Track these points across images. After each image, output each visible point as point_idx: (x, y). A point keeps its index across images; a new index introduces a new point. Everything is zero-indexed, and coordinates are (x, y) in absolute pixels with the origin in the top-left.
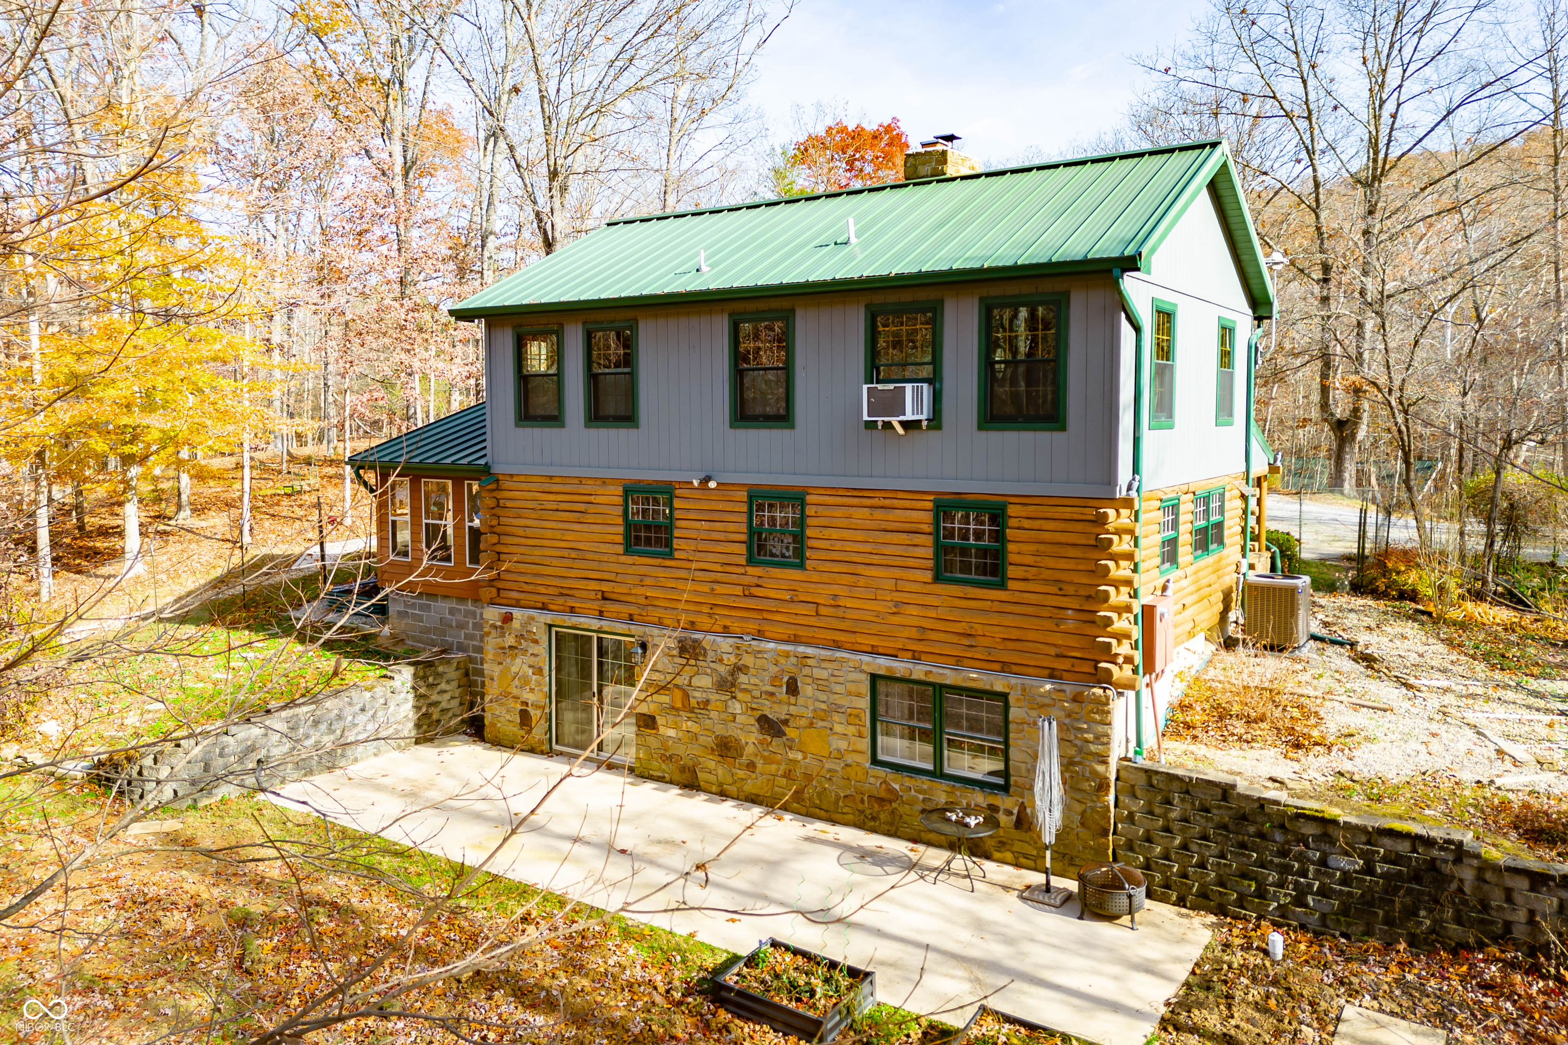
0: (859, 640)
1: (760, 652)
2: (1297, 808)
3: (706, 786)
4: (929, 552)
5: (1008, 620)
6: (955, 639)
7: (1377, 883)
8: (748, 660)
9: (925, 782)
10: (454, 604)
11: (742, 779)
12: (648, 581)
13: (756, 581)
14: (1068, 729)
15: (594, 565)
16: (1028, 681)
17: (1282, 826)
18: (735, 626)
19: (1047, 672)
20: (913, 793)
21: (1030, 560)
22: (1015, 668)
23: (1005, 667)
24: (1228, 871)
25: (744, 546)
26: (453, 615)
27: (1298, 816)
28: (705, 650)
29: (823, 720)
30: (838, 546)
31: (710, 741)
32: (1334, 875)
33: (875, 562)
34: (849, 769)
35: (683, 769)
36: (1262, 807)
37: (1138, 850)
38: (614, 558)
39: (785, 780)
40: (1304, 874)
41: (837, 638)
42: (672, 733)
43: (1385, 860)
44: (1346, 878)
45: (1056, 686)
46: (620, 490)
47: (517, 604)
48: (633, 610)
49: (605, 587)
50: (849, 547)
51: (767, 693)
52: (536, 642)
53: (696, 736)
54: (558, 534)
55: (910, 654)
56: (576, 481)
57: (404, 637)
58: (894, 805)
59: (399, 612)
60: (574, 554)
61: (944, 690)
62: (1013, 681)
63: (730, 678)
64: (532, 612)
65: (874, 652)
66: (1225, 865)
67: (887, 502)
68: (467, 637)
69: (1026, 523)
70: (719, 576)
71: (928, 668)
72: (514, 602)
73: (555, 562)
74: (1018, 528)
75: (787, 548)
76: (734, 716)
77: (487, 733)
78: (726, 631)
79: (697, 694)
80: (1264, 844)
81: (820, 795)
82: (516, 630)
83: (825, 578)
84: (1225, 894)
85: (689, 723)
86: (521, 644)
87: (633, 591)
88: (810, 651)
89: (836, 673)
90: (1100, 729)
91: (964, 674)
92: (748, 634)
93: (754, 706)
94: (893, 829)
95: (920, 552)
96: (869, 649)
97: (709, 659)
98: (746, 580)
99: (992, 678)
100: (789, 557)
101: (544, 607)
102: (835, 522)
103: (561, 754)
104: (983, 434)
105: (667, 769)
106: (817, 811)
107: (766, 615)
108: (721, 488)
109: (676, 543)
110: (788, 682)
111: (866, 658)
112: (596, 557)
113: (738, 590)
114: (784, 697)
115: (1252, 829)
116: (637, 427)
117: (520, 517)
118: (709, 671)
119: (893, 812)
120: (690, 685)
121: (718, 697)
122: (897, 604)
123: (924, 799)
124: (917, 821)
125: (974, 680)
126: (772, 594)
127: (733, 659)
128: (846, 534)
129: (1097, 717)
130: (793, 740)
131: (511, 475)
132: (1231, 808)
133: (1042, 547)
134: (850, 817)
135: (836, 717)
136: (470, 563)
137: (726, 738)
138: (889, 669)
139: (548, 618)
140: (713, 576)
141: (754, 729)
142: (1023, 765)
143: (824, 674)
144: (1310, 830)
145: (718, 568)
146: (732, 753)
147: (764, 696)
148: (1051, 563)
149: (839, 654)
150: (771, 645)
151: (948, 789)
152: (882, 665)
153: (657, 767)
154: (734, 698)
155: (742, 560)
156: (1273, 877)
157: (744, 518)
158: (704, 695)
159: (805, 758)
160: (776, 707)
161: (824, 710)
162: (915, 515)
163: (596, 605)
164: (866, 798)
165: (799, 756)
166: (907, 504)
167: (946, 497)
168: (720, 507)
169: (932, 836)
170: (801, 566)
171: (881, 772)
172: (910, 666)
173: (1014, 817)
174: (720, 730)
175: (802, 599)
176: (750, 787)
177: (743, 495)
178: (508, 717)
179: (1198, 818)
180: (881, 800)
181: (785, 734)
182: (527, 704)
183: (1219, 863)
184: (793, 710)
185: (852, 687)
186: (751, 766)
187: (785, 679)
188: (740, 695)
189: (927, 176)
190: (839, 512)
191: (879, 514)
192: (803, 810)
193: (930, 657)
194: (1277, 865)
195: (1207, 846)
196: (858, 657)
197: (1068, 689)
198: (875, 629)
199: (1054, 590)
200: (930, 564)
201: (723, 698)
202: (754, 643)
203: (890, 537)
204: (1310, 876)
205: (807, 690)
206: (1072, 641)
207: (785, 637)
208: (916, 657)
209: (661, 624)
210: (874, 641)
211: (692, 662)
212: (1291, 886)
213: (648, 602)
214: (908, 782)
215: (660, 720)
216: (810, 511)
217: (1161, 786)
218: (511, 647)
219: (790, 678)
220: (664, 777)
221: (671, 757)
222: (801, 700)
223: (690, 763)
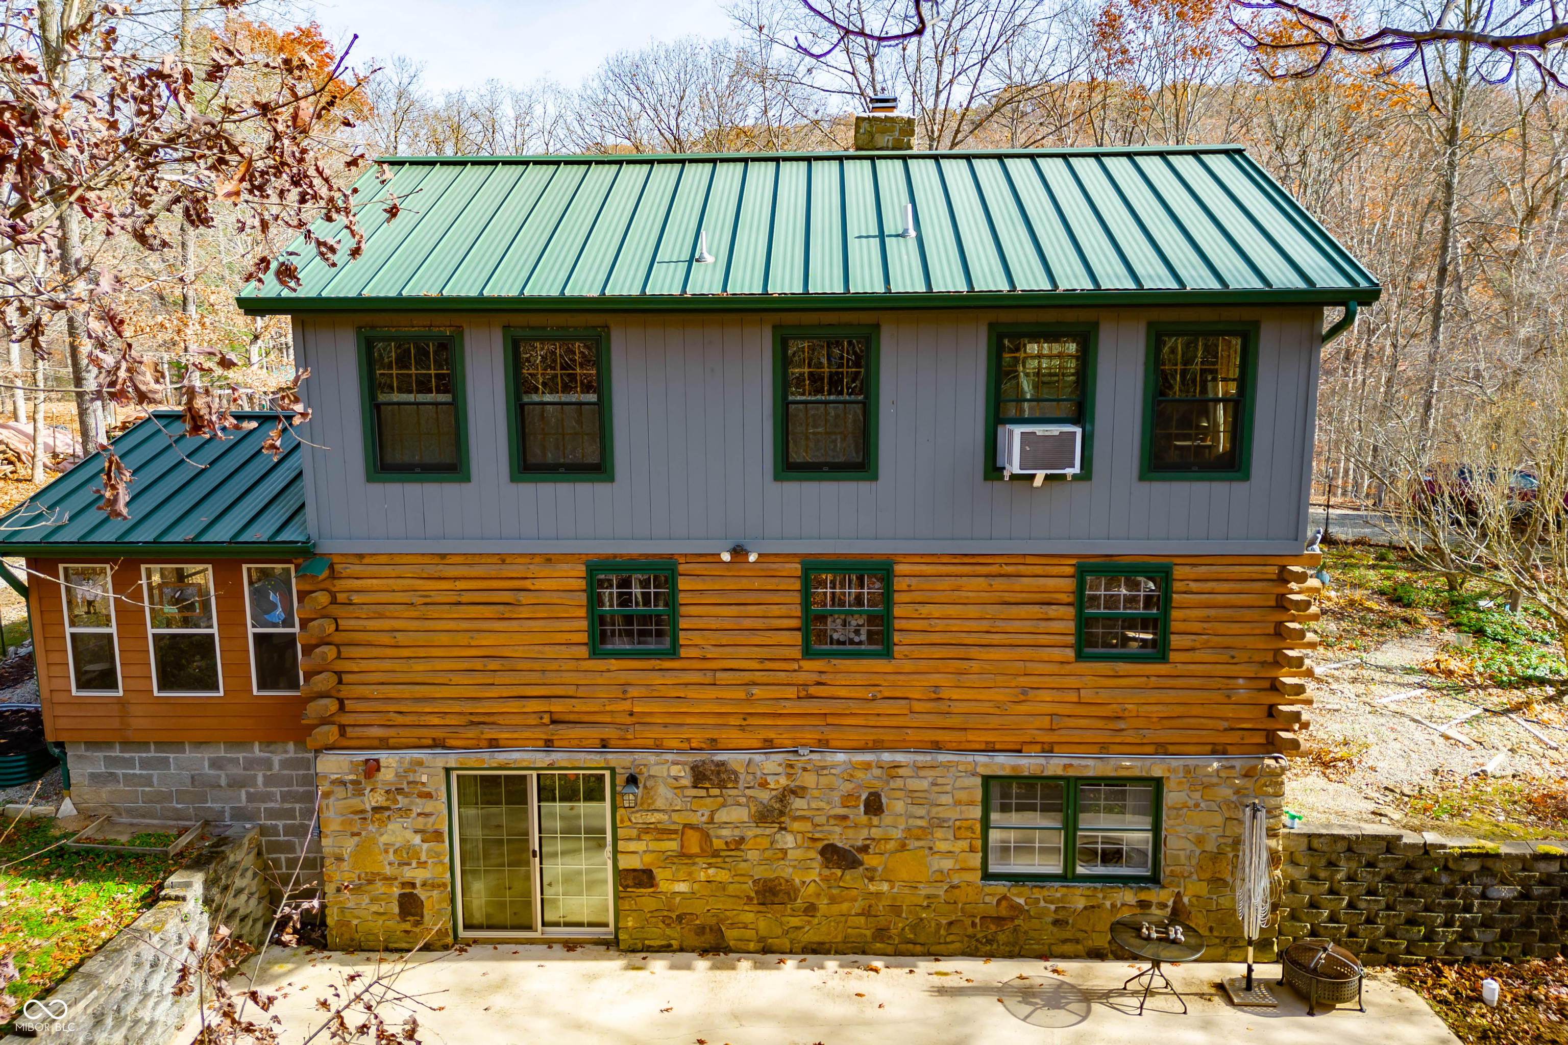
0: (970, 738)
1: (824, 768)
2: (1460, 848)
3: (740, 945)
4: (1071, 626)
5: (1170, 697)
6: (1100, 724)
7: (1534, 905)
8: (809, 780)
9: (1057, 890)
10: (221, 752)
11: (796, 928)
12: (633, 692)
13: (815, 677)
14: (1236, 807)
15: (535, 677)
16: (1191, 761)
17: (1446, 868)
18: (784, 738)
19: (1209, 748)
20: (1042, 904)
21: (1196, 627)
22: (1171, 749)
23: (1162, 749)
24: (1396, 921)
25: (798, 635)
26: (220, 768)
27: (1462, 855)
28: (735, 773)
29: (918, 839)
30: (941, 625)
31: (748, 887)
32: (1496, 904)
33: (996, 642)
34: (956, 891)
35: (701, 930)
36: (1426, 852)
37: (1305, 918)
38: (572, 665)
39: (862, 919)
40: (1468, 909)
41: (938, 739)
42: (682, 887)
43: (1541, 882)
44: (1506, 906)
45: (1225, 763)
46: (581, 570)
47: (384, 744)
48: (609, 733)
49: (557, 707)
50: (955, 625)
51: (837, 817)
52: (429, 796)
53: (722, 886)
54: (463, 639)
55: (1038, 747)
56: (495, 560)
57: (109, 812)
58: (1017, 922)
59: (94, 777)
60: (493, 665)
61: (1080, 782)
62: (1174, 763)
63: (777, 806)
64: (416, 754)
65: (989, 749)
66: (1394, 916)
67: (1010, 569)
68: (251, 798)
69: (1194, 586)
70: (758, 677)
71: (1067, 761)
72: (376, 743)
73: (456, 678)
74: (1185, 593)
75: (857, 632)
76: (784, 852)
77: (333, 936)
78: (768, 746)
79: (725, 832)
80: (1431, 888)
81: (914, 927)
82: (385, 783)
83: (923, 665)
84: (1397, 944)
85: (711, 871)
86: (395, 801)
87: (608, 708)
88: (900, 758)
89: (940, 781)
90: (1273, 802)
91: (1112, 762)
92: (803, 745)
93: (817, 836)
94: (1017, 949)
95: (1056, 626)
96: (983, 747)
97: (741, 785)
98: (801, 677)
99: (1148, 763)
100: (860, 643)
101: (438, 744)
102: (936, 596)
103: (475, 941)
104: (1146, 485)
105: (674, 934)
106: (910, 946)
107: (830, 720)
108: (761, 560)
109: (683, 637)
110: (867, 799)
111: (981, 758)
112: (537, 666)
113: (791, 692)
114: (864, 819)
115: (1418, 876)
116: (612, 479)
117: (381, 617)
118: (743, 800)
119: (1016, 930)
120: (711, 821)
121: (759, 831)
122: (1024, 690)
123: (1057, 909)
124: (1049, 934)
125: (1127, 768)
126: (843, 692)
127: (783, 781)
128: (952, 610)
129: (1270, 790)
130: (874, 869)
131: (361, 556)
132: (1398, 859)
133: (1212, 612)
134: (957, 945)
135: (939, 834)
136: (261, 687)
137: (773, 880)
138: (1013, 768)
139: (452, 759)
140: (748, 677)
141: (815, 864)
142: (1182, 853)
143: (925, 784)
144: (1473, 867)
145: (755, 665)
146: (782, 897)
147: (832, 822)
148: (1221, 628)
149: (943, 758)
150: (841, 757)
151: (1089, 893)
152: (1003, 763)
153: (656, 935)
154: (785, 829)
155: (796, 653)
156: (1440, 918)
157: (797, 598)
158: (737, 832)
159: (892, 888)
160: (850, 833)
161: (921, 827)
162: (1051, 583)
163: (541, 733)
164: (977, 920)
165: (885, 887)
166: (1038, 570)
167: (1092, 560)
168: (756, 585)
169: (1068, 948)
170: (887, 653)
171: (1000, 887)
172: (1042, 761)
173: (1169, 910)
174: (761, 872)
175: (887, 694)
176: (809, 936)
177: (796, 568)
178: (375, 908)
179: (1364, 874)
180: (999, 920)
181: (861, 863)
182: (413, 885)
183: (1388, 916)
184: (875, 833)
185: (963, 795)
186: (810, 909)
187: (863, 797)
188: (796, 826)
189: (887, 149)
190: (946, 583)
191: (998, 583)
192: (890, 949)
193: (1066, 748)
194: (1444, 906)
195: (1375, 901)
196: (970, 758)
197: (1238, 764)
198: (994, 722)
199: (1224, 658)
200: (1071, 640)
201: (768, 831)
202: (814, 756)
203: (1015, 611)
204: (1475, 910)
205: (896, 806)
206: (1244, 712)
207: (861, 744)
208: (1048, 749)
209: (658, 747)
210: (990, 737)
211: (716, 792)
212: (1458, 923)
213: (634, 719)
214: (1037, 894)
215: (659, 874)
216: (899, 584)
217: (1325, 848)
218: (376, 809)
219: (871, 794)
220: (670, 945)
221: (680, 918)
222: (887, 819)
223: (714, 921)
